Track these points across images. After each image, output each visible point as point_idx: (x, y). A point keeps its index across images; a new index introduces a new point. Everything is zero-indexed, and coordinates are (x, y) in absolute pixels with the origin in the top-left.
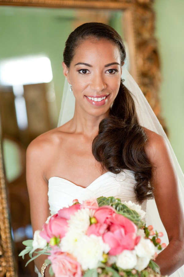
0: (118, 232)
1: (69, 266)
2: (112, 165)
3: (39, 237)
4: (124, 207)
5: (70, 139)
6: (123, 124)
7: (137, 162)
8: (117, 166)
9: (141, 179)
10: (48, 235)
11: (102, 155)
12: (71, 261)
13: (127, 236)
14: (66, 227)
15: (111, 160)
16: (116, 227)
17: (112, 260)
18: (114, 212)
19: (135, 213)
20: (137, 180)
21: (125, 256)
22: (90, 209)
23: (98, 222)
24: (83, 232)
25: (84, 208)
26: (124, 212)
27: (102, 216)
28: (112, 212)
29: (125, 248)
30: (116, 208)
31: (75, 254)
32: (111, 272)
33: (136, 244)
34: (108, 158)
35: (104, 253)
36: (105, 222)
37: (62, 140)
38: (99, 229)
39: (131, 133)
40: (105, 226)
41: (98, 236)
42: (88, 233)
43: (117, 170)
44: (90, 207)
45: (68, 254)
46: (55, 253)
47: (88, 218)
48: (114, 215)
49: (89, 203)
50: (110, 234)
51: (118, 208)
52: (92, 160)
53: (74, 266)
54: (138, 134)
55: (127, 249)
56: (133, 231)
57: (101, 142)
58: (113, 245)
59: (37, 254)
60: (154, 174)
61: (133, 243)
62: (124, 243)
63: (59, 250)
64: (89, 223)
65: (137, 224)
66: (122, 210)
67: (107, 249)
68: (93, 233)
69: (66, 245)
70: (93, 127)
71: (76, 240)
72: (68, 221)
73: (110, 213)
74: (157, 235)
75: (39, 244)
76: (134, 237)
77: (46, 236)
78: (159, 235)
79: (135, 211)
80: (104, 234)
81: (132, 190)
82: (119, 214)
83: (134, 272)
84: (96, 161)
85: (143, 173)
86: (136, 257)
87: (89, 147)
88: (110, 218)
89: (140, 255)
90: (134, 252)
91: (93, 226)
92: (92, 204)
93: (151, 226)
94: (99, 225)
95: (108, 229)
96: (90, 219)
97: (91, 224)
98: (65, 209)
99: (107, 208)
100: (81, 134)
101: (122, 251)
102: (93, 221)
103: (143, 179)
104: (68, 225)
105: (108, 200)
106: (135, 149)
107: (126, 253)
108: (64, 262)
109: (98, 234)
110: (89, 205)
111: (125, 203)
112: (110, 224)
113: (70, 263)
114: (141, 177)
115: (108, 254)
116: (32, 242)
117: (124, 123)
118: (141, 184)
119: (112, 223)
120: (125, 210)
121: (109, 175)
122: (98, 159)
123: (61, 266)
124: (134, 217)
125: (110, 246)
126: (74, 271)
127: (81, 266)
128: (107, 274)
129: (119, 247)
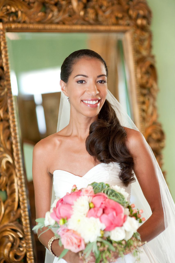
0: (111, 214)
1: (75, 241)
3: (50, 217)
4: (113, 191)
5: (68, 140)
10: (57, 217)
11: (94, 150)
12: (76, 236)
13: (118, 217)
14: (71, 211)
15: (101, 154)
16: (109, 210)
18: (106, 198)
19: (121, 195)
22: (88, 196)
23: (95, 206)
24: (84, 215)
25: (84, 196)
26: (113, 196)
29: (117, 226)
30: (107, 193)
31: (79, 231)
33: (124, 222)
34: (98, 153)
35: (101, 230)
36: (100, 207)
38: (97, 213)
39: (113, 131)
40: (101, 211)
44: (88, 194)
46: (64, 230)
48: (107, 200)
49: (87, 191)
50: (105, 215)
51: (108, 193)
53: (79, 240)
54: (119, 131)
56: (122, 212)
58: (108, 224)
61: (122, 221)
62: (116, 222)
63: (67, 228)
65: (123, 206)
66: (111, 194)
67: (104, 227)
69: (72, 224)
70: (86, 129)
71: (79, 221)
72: (72, 207)
73: (104, 199)
77: (55, 217)
79: (120, 193)
80: (100, 217)
82: (110, 199)
84: (90, 156)
86: (124, 232)
88: (104, 203)
90: (123, 228)
92: (89, 192)
94: (96, 209)
97: (90, 208)
99: (101, 195)
100: (76, 136)
101: (114, 228)
102: (92, 205)
104: (73, 210)
106: (118, 144)
108: (71, 237)
109: (96, 217)
111: (113, 187)
113: (76, 238)
115: (105, 230)
117: (108, 123)
119: (106, 207)
120: (114, 194)
122: (91, 154)
123: (69, 240)
124: (120, 200)
125: (106, 225)
126: (79, 244)
127: (84, 240)
128: (104, 246)
129: (112, 225)
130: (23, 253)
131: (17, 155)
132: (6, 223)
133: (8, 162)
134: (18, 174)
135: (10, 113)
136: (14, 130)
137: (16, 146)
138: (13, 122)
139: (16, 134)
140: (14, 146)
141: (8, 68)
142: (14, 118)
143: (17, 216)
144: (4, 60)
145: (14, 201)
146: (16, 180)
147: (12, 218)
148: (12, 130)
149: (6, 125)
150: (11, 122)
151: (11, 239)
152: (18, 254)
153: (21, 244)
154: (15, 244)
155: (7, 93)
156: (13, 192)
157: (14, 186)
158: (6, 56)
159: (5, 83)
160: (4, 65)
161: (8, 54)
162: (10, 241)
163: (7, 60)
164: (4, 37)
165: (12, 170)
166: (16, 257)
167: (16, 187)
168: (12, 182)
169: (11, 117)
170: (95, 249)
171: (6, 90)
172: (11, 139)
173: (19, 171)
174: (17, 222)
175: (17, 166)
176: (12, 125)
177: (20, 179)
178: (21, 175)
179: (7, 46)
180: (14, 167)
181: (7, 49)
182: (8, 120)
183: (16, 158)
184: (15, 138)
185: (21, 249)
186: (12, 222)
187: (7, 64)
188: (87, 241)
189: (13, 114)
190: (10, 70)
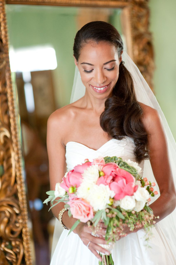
0: (121, 182)
1: (84, 208)
2: (115, 134)
3: (60, 187)
4: (125, 164)
5: (83, 113)
6: (123, 102)
7: (135, 131)
8: (119, 134)
9: (139, 143)
10: (67, 186)
12: (85, 204)
13: (128, 185)
14: (81, 179)
15: (114, 130)
16: (120, 178)
17: (117, 204)
18: (117, 167)
19: (133, 168)
20: (136, 145)
21: (127, 200)
22: (99, 165)
23: (105, 175)
24: (94, 182)
25: (94, 165)
26: (125, 167)
27: (108, 170)
28: (115, 167)
29: (126, 194)
30: (119, 165)
31: (88, 200)
32: (116, 212)
33: (135, 191)
34: (112, 129)
35: (110, 198)
36: (111, 175)
37: (77, 114)
38: (107, 179)
40: (111, 178)
41: (105, 185)
42: (98, 183)
43: (119, 137)
44: (99, 163)
45: (83, 199)
46: (73, 199)
47: (98, 172)
48: (118, 169)
49: (97, 161)
50: (114, 183)
51: (120, 164)
52: (101, 130)
53: (88, 208)
55: (128, 195)
56: (133, 181)
57: (107, 117)
58: (117, 192)
59: (57, 202)
60: (150, 139)
61: (132, 191)
62: (126, 190)
63: (76, 197)
64: (99, 176)
65: (135, 176)
66: (123, 166)
67: (113, 195)
68: (102, 183)
69: (81, 193)
71: (89, 189)
72: (82, 175)
73: (115, 168)
74: (150, 185)
75: (59, 193)
76: (133, 186)
77: (65, 186)
78: (152, 184)
79: (133, 167)
80: (110, 184)
81: (132, 152)
82: (121, 169)
83: (133, 212)
85: (140, 139)
86: (135, 201)
87: (98, 120)
88: (115, 171)
89: (138, 199)
90: (133, 197)
91: (102, 178)
92: (100, 161)
93: (146, 178)
94: (106, 176)
95: (113, 180)
96: (99, 172)
97: (100, 176)
98: (79, 166)
99: (112, 164)
101: (124, 197)
102: (102, 174)
103: (141, 144)
104: (83, 177)
105: (112, 159)
107: (127, 198)
108: (80, 205)
109: (106, 183)
110: (98, 162)
111: (126, 161)
112: (115, 176)
113: (85, 206)
114: (139, 142)
115: (113, 198)
116: (54, 193)
118: (139, 148)
119: (116, 176)
120: (126, 166)
121: (113, 141)
123: (78, 208)
124: (133, 171)
125: (115, 193)
126: (88, 212)
127: (93, 208)
128: (113, 213)
129: (122, 193)
130: (19, 229)
131: (15, 129)
132: (3, 198)
133: (5, 137)
134: (15, 149)
135: (8, 87)
136: (12, 104)
137: (14, 120)
138: (12, 95)
139: (14, 108)
140: (11, 121)
141: (7, 41)
142: (12, 91)
143: (14, 191)
144: (3, 33)
145: (10, 176)
146: (13, 154)
147: (8, 192)
148: (9, 104)
149: (4, 98)
150: (9, 95)
151: (8, 214)
152: (15, 230)
153: (17, 220)
154: (11, 220)
155: (5, 67)
156: (10, 167)
157: (10, 161)
158: (5, 28)
159: (4, 56)
160: (3, 37)
161: (7, 26)
162: (6, 216)
163: (6, 32)
164: (4, 8)
165: (9, 144)
166: (12, 232)
167: (13, 162)
168: (9, 157)
169: (9, 91)
170: (104, 215)
171: (4, 63)
172: (9, 113)
173: (17, 145)
174: (13, 198)
175: (14, 140)
176: (10, 99)
177: (18, 154)
178: (18, 150)
179: (6, 18)
180: (12, 142)
181: (7, 21)
182: (5, 94)
183: (13, 133)
184: (13, 112)
185: (17, 225)
186: (9, 197)
187: (6, 36)
188: (96, 209)
189: (11, 87)
190: (9, 43)
